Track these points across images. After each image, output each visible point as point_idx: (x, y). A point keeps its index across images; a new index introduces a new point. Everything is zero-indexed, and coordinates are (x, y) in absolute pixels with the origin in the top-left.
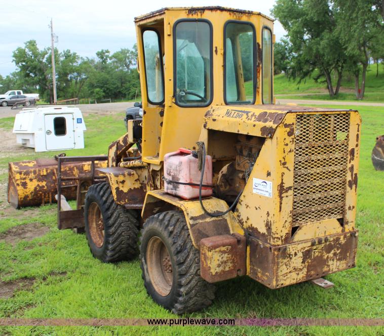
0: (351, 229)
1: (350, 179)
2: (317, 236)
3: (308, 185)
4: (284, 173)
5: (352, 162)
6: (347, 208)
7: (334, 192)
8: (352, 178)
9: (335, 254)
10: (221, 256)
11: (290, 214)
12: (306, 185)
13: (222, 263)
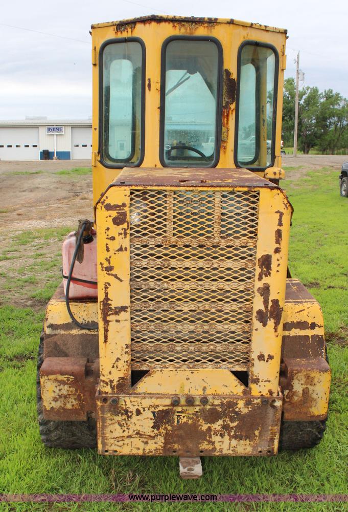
0: (265, 393)
1: (263, 308)
2: (186, 392)
3: (165, 308)
4: (109, 284)
5: (265, 280)
6: (254, 356)
7: (226, 327)
8: (266, 307)
9: (225, 427)
10: (58, 388)
11: (127, 350)
12: (159, 308)
13: (60, 396)
